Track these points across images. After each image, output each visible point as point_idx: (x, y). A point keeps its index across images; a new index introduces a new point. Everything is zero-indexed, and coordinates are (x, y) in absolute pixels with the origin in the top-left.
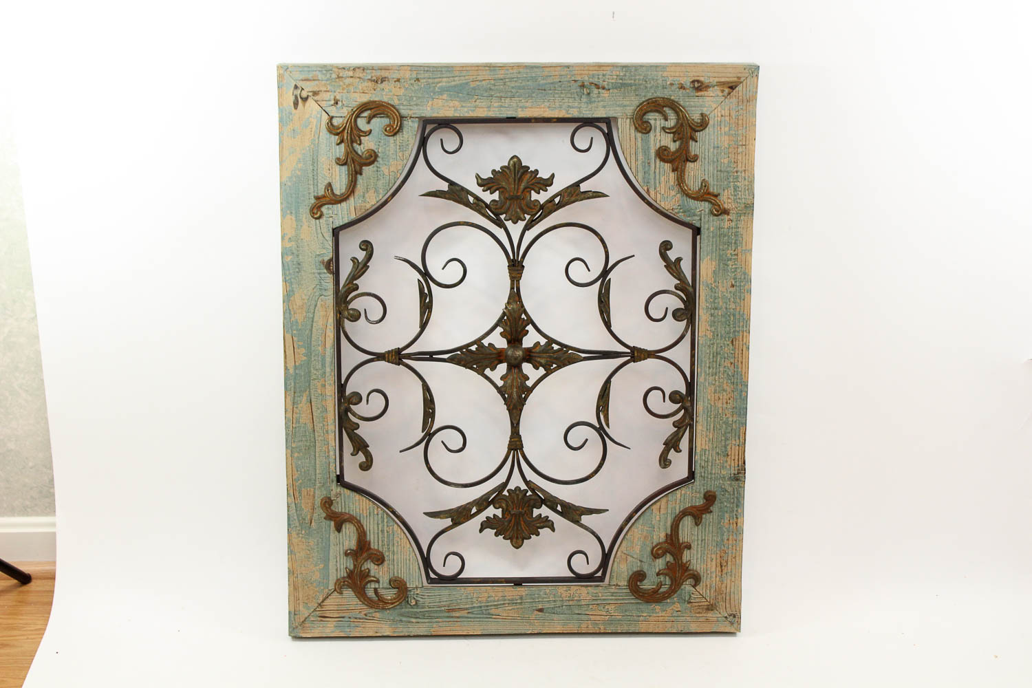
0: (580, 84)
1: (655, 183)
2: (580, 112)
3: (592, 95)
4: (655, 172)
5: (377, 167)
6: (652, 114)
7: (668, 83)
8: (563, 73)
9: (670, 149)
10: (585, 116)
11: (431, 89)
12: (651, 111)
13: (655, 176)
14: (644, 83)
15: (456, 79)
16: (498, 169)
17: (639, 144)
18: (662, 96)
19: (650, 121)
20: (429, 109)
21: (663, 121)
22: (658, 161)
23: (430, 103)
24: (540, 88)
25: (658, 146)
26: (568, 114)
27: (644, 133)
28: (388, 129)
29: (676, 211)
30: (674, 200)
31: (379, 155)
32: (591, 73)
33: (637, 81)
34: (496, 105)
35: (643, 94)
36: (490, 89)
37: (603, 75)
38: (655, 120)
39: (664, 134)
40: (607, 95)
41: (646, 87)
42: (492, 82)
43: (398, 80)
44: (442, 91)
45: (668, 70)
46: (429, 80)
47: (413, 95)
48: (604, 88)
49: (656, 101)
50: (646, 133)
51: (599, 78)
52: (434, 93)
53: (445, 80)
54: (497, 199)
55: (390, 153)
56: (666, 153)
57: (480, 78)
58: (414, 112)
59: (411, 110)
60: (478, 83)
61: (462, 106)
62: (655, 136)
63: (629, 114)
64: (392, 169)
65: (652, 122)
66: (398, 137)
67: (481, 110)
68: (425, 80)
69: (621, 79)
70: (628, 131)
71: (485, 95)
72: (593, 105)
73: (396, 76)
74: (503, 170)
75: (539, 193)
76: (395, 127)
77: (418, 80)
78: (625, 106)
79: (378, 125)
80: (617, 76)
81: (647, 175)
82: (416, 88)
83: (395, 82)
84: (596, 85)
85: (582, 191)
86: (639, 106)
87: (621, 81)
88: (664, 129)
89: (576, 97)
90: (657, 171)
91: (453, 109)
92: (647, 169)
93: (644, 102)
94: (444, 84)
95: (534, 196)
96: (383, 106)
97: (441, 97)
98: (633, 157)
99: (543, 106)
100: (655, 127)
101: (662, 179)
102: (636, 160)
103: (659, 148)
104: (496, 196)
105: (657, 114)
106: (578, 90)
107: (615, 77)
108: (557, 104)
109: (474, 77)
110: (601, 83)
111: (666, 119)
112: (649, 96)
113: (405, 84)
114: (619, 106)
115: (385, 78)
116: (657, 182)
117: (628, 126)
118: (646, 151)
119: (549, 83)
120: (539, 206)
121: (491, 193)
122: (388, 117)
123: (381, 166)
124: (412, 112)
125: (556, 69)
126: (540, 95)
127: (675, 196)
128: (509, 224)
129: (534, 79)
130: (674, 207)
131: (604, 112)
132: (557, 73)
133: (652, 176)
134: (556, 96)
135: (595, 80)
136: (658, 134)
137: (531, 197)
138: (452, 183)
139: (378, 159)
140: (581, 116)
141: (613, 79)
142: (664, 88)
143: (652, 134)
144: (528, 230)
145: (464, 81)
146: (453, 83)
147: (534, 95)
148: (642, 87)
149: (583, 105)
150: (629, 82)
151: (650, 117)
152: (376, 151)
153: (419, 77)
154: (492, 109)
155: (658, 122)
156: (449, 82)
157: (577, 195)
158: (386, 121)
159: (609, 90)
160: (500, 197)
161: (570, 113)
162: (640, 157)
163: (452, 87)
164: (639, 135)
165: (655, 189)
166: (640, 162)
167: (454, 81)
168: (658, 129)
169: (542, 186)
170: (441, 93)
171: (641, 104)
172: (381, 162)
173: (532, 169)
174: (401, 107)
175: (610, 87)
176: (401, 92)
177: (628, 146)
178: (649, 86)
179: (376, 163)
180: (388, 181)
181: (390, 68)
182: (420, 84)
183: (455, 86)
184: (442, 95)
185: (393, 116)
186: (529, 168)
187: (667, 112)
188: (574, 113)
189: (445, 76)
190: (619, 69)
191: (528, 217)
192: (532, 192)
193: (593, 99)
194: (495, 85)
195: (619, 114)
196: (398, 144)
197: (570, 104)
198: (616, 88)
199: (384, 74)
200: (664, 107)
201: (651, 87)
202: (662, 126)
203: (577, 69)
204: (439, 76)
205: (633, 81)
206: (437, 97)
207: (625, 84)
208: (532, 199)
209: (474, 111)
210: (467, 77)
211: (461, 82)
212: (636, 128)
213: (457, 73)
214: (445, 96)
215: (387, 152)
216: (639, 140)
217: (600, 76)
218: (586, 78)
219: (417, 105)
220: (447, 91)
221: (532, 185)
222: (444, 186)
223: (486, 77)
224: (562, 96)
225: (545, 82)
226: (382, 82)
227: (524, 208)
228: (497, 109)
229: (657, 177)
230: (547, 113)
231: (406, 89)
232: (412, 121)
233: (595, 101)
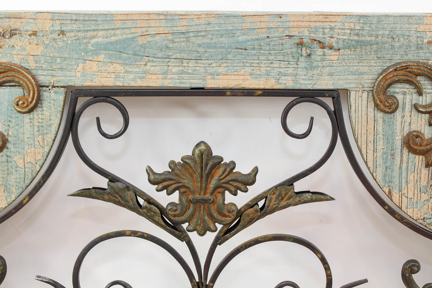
0: (297, 41)
1: (400, 182)
2: (296, 81)
3: (313, 57)
4: (400, 168)
5: (7, 156)
6: (400, 85)
7: (426, 41)
8: (271, 25)
9: (423, 135)
10: (303, 87)
11: (82, 47)
12: (399, 81)
13: (401, 174)
14: (390, 40)
15: (118, 32)
16: (178, 160)
17: (380, 129)
18: (416, 59)
19: (396, 95)
20: (79, 75)
21: (415, 96)
22: (405, 151)
23: (81, 66)
24: (238, 46)
25: (406, 131)
26: (279, 84)
27: (388, 113)
28: (20, 102)
29: (428, 221)
30: (426, 206)
31: (10, 139)
32: (313, 25)
33: (380, 38)
34: (175, 70)
35: (388, 57)
36: (167, 47)
37: (331, 29)
38: (404, 94)
39: (417, 114)
40: (335, 58)
41: (393, 47)
42: (170, 37)
43: (35, 34)
44: (99, 49)
45: (426, 22)
46: (79, 34)
47: (56, 55)
48: (331, 48)
49: (407, 67)
50: (391, 113)
51: (324, 33)
52: (86, 52)
53: (101, 33)
54: (177, 201)
55: (26, 136)
56: (418, 140)
57: (152, 31)
58: (58, 78)
59: (53, 76)
60: (149, 39)
61: (126, 72)
62: (403, 117)
63: (366, 85)
64: (28, 159)
65: (400, 97)
66: (35, 114)
67: (154, 77)
68: (73, 34)
69: (357, 35)
70: (364, 109)
71: (160, 55)
72: (315, 72)
73: (31, 28)
74: (185, 162)
75: (235, 194)
76: (30, 100)
77: (62, 33)
78: (362, 74)
79: (7, 97)
80: (351, 30)
81: (389, 171)
82: (61, 44)
83: (30, 35)
84: (320, 42)
85: (296, 191)
86: (381, 74)
87: (356, 38)
88: (416, 107)
89: (291, 59)
90: (404, 166)
91: (113, 75)
92: (389, 164)
93: (389, 68)
94: (100, 40)
95: (229, 198)
96: (13, 70)
97: (95, 58)
98: (371, 146)
99: (242, 72)
100: (404, 104)
101: (411, 177)
102: (375, 151)
103: (409, 134)
104: (175, 197)
105: (407, 86)
106: (294, 50)
107: (348, 31)
108: (263, 70)
109: (144, 30)
110: (327, 41)
111: (420, 93)
112: (397, 59)
113: (45, 38)
114: (353, 73)
115: (16, 30)
116: (404, 181)
117: (364, 102)
118: (389, 139)
119: (252, 40)
120: (235, 213)
121: (169, 194)
122: (20, 85)
123: (12, 155)
124: (55, 79)
125: (263, 19)
126: (239, 57)
127: (428, 200)
128: (193, 236)
129: (231, 34)
130: (426, 216)
131: (331, 82)
132: (263, 25)
133: (396, 173)
134: (262, 58)
135: (319, 36)
136: (407, 114)
137: (224, 200)
138: (113, 179)
139: (8, 145)
140: (298, 87)
141: (344, 34)
142: (419, 47)
143: (398, 114)
144: (220, 244)
145: (129, 36)
146: (113, 39)
147: (230, 57)
148: (387, 46)
149: (301, 72)
150: (369, 39)
151: (397, 90)
152: (6, 134)
153: (64, 28)
154: (169, 76)
155: (408, 97)
156: (107, 37)
157: (289, 199)
158: (18, 92)
159: (339, 50)
160: (180, 199)
161: (281, 84)
162: (380, 145)
163: (111, 43)
164: (380, 115)
165: (400, 191)
166: (379, 154)
167: (115, 35)
168: (408, 107)
169: (240, 185)
170: (96, 52)
171: (384, 71)
172: (12, 149)
173: (226, 160)
174: (40, 72)
175: (341, 45)
176: (39, 50)
177: (364, 131)
178: (397, 45)
179: (5, 150)
180: (23, 176)
181: (23, 16)
182: (65, 39)
183: (116, 42)
184: (97, 55)
185: (27, 85)
186: (222, 159)
187: (422, 82)
188: (288, 83)
189: (101, 27)
190: (354, 20)
191: (219, 227)
192: (227, 193)
193: (315, 64)
194: (173, 42)
195: (353, 86)
196: (36, 123)
197: (282, 70)
198: (349, 48)
199: (14, 24)
200: (417, 75)
201: (400, 47)
202: (413, 103)
203: (293, 19)
204: (93, 27)
205: (373, 38)
206: (91, 59)
207: (362, 41)
208: (226, 202)
209: (144, 78)
210: (133, 30)
211: (124, 36)
212: (376, 105)
213: (119, 25)
214: (101, 57)
215: (21, 136)
216: (380, 121)
217: (326, 31)
218: (306, 33)
219: (61, 69)
220: (105, 49)
221: (227, 183)
222: (103, 182)
223: (161, 30)
224: (271, 58)
225: (246, 37)
226: (12, 35)
227: (215, 215)
228: (176, 76)
229: (404, 175)
230: (248, 82)
231: (47, 46)
232: (55, 92)
233: (318, 67)
